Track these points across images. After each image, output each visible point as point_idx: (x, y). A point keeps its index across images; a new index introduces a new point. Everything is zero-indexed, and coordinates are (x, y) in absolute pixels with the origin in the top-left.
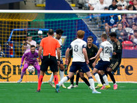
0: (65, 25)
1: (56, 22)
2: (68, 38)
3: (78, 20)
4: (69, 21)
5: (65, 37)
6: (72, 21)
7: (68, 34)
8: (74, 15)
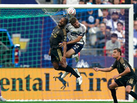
0: (28, 23)
1: (15, 20)
2: (31, 41)
3: (45, 18)
4: (32, 19)
5: (28, 40)
6: (37, 18)
7: (31, 37)
8: (40, 10)
